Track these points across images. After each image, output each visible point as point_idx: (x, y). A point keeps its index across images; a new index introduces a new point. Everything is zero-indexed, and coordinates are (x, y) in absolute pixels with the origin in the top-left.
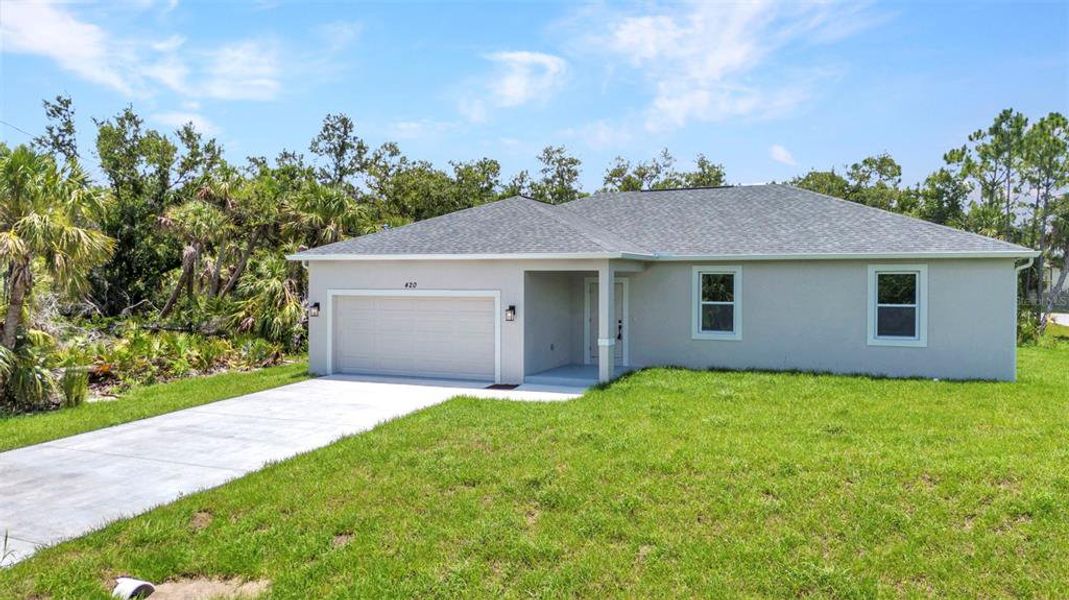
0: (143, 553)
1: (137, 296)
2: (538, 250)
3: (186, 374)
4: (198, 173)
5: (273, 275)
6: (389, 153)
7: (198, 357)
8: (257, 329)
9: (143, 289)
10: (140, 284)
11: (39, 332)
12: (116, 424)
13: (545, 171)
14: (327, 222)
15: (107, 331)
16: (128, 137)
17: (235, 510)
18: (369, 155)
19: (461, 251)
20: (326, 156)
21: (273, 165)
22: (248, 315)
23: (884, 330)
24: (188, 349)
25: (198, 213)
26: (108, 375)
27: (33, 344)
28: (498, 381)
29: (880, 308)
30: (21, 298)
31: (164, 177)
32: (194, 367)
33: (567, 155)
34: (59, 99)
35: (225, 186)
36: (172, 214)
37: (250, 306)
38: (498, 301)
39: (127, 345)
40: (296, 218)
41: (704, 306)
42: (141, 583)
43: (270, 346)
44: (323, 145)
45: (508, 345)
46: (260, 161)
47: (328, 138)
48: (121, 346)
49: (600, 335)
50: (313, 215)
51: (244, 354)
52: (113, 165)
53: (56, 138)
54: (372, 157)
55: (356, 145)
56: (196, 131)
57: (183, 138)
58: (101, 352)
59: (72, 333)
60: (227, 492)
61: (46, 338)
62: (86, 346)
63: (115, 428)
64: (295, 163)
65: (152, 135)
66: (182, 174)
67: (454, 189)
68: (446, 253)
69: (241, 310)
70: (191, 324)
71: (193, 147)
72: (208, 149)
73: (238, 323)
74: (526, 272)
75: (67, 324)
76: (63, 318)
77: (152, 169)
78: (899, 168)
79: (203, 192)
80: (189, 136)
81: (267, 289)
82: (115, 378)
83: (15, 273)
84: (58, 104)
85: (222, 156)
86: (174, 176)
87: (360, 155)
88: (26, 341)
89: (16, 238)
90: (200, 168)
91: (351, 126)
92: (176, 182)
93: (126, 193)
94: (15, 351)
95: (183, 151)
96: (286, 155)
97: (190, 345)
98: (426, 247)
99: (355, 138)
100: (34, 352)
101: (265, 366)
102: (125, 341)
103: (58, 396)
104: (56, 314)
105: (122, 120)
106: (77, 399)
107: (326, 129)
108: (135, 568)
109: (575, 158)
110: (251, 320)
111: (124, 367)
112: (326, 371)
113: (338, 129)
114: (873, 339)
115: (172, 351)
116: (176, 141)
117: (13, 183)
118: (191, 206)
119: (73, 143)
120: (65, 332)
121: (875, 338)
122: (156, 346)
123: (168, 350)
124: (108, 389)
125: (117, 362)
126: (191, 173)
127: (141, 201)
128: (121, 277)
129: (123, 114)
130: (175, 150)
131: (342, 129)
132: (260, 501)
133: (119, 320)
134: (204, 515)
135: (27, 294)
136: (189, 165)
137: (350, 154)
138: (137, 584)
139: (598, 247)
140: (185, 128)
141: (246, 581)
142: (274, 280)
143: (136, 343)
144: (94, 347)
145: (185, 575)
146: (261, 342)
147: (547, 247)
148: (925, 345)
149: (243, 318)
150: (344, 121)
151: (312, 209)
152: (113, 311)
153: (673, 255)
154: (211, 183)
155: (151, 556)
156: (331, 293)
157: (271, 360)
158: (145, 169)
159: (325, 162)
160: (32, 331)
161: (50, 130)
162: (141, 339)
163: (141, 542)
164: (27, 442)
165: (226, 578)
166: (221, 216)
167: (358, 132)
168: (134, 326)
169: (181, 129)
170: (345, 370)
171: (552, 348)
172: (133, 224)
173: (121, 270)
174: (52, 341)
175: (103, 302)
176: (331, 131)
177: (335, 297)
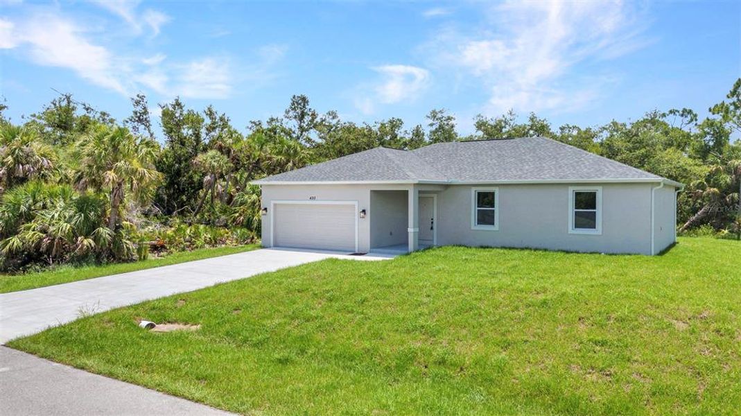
0: (153, 312)
1: (182, 204)
2: (377, 179)
3: (202, 247)
4: (216, 133)
5: (254, 193)
6: (331, 117)
7: (210, 238)
8: (244, 223)
9: (185, 200)
10: (184, 198)
11: (128, 223)
12: (157, 267)
13: (431, 125)
14: (288, 161)
15: (165, 224)
16: (177, 115)
17: (196, 300)
18: (318, 120)
19: (338, 179)
20: (294, 120)
21: (265, 126)
22: (241, 215)
23: (578, 225)
24: (205, 233)
25: (213, 157)
26: (163, 247)
27: (123, 228)
28: (357, 252)
29: (576, 212)
30: (118, 204)
31: (197, 136)
32: (207, 243)
33: (445, 115)
34: (138, 96)
35: (230, 141)
36: (200, 157)
37: (242, 210)
38: (356, 207)
39: (174, 231)
40: (270, 159)
41: (478, 210)
42: (150, 322)
43: (249, 232)
44: (292, 114)
45: (361, 231)
46: (257, 123)
47: (294, 109)
48: (170, 232)
49: (409, 226)
50: (279, 157)
51: (235, 237)
52: (169, 131)
53: (139, 118)
54: (319, 121)
55: (310, 113)
56: (214, 110)
57: (207, 115)
58: (160, 234)
59: (147, 224)
60: (195, 293)
61: (131, 226)
62: (153, 232)
63: (156, 269)
64: (279, 124)
65: (190, 113)
66: (207, 134)
67: (365, 140)
68: (330, 180)
69: (236, 213)
70: (209, 220)
71: (213, 118)
72: (222, 119)
73: (234, 220)
74: (371, 191)
75: (145, 219)
76: (143, 216)
77: (190, 132)
78: (696, 116)
79: (218, 144)
80: (211, 114)
81: (249, 201)
82: (165, 248)
83: (115, 191)
84: (138, 99)
85: (229, 123)
86: (203, 135)
87: (313, 119)
88: (121, 227)
89: (113, 174)
90: (217, 130)
91: (307, 102)
92: (205, 140)
93: (177, 146)
94: (115, 231)
95: (208, 121)
96: (272, 120)
97: (206, 231)
98: (321, 177)
99: (310, 109)
100: (123, 232)
101: (246, 244)
102: (173, 229)
103: (136, 256)
104: (139, 213)
105: (174, 106)
106: (144, 257)
107: (293, 104)
108: (148, 317)
109: (451, 116)
110: (242, 218)
111: (171, 243)
112: (270, 244)
113: (300, 104)
114: (571, 229)
115: (197, 235)
116: (204, 116)
117: (114, 146)
118: (211, 153)
119: (148, 119)
120: (144, 224)
121: (573, 229)
122: (188, 231)
123: (194, 234)
124: (162, 254)
125: (167, 239)
126: (213, 133)
127: (184, 150)
128: (174, 194)
129: (174, 103)
130: (203, 121)
131: (302, 104)
132: (208, 297)
133: (171, 217)
134: (182, 301)
135: (121, 202)
136: (211, 129)
137: (307, 119)
138: (147, 323)
139: (408, 177)
140: (209, 108)
141: (192, 325)
142: (254, 195)
143: (179, 230)
144: (157, 231)
145: (169, 322)
146: (245, 230)
147: (382, 177)
148: (601, 234)
149: (238, 216)
150: (304, 99)
151: (279, 153)
152: (169, 213)
153: (460, 181)
154: (222, 140)
155: (156, 314)
156: (273, 202)
157: (249, 241)
158: (186, 131)
159: (292, 124)
160: (125, 222)
161: (136, 113)
162: (182, 228)
163: (154, 308)
164: (116, 273)
165: (185, 324)
166: (225, 158)
167: (311, 106)
168: (178, 221)
169: (206, 110)
170: (281, 244)
171: (391, 234)
172: (180, 164)
173: (174, 190)
174: (135, 227)
175: (164, 208)
176: (296, 105)
177: (275, 205)
